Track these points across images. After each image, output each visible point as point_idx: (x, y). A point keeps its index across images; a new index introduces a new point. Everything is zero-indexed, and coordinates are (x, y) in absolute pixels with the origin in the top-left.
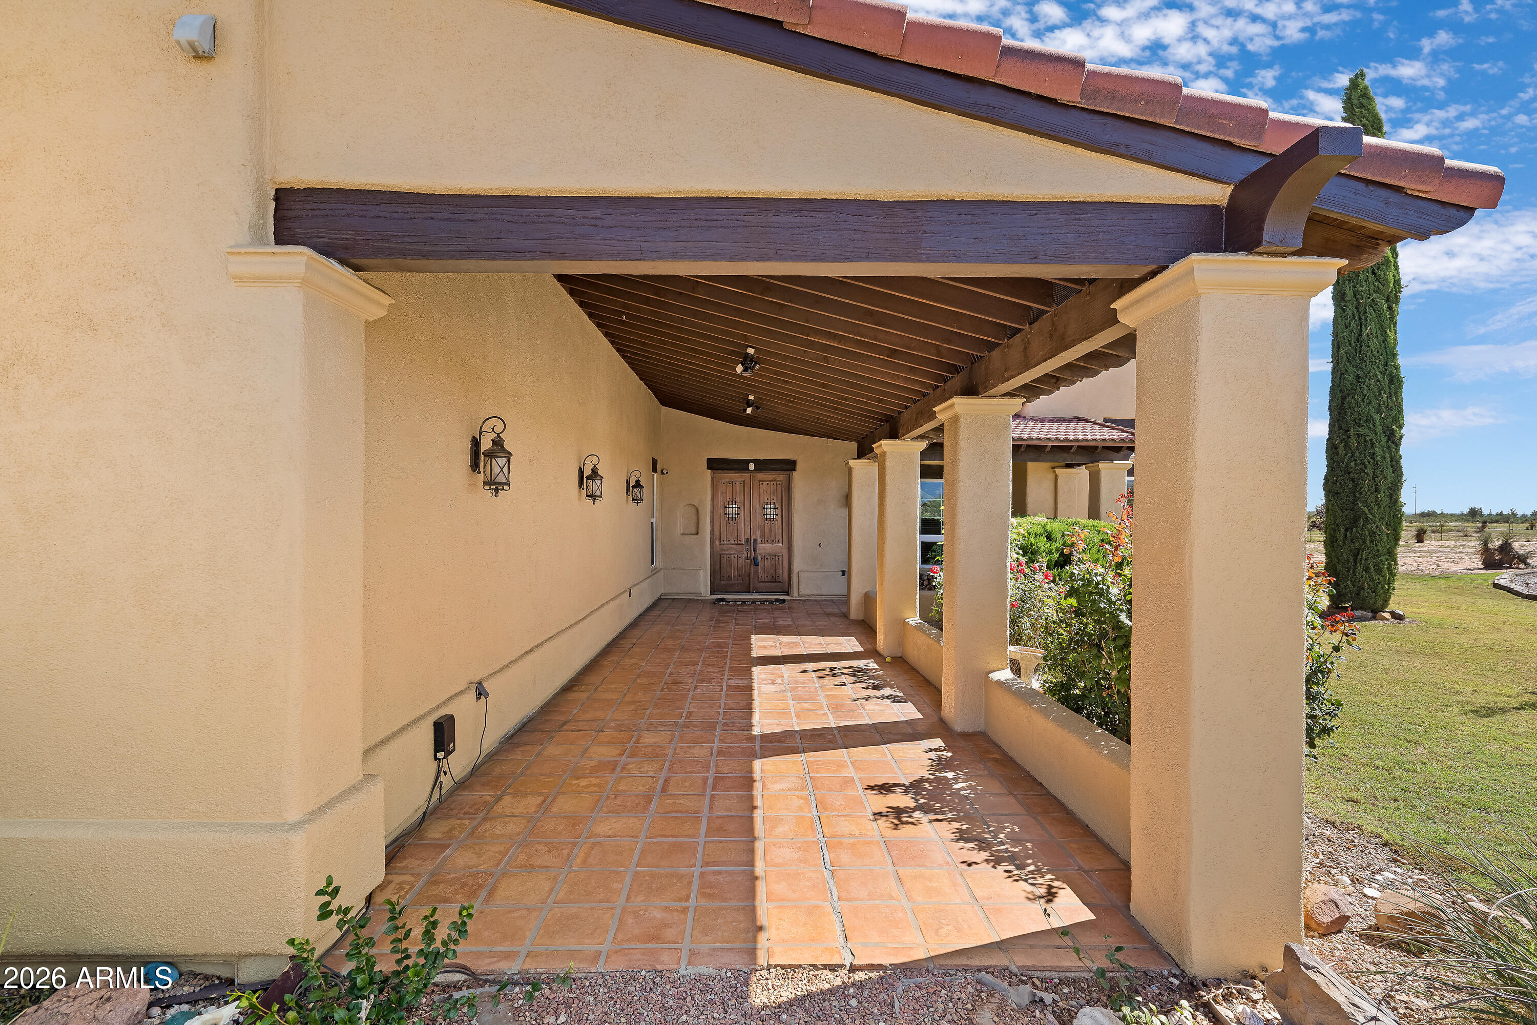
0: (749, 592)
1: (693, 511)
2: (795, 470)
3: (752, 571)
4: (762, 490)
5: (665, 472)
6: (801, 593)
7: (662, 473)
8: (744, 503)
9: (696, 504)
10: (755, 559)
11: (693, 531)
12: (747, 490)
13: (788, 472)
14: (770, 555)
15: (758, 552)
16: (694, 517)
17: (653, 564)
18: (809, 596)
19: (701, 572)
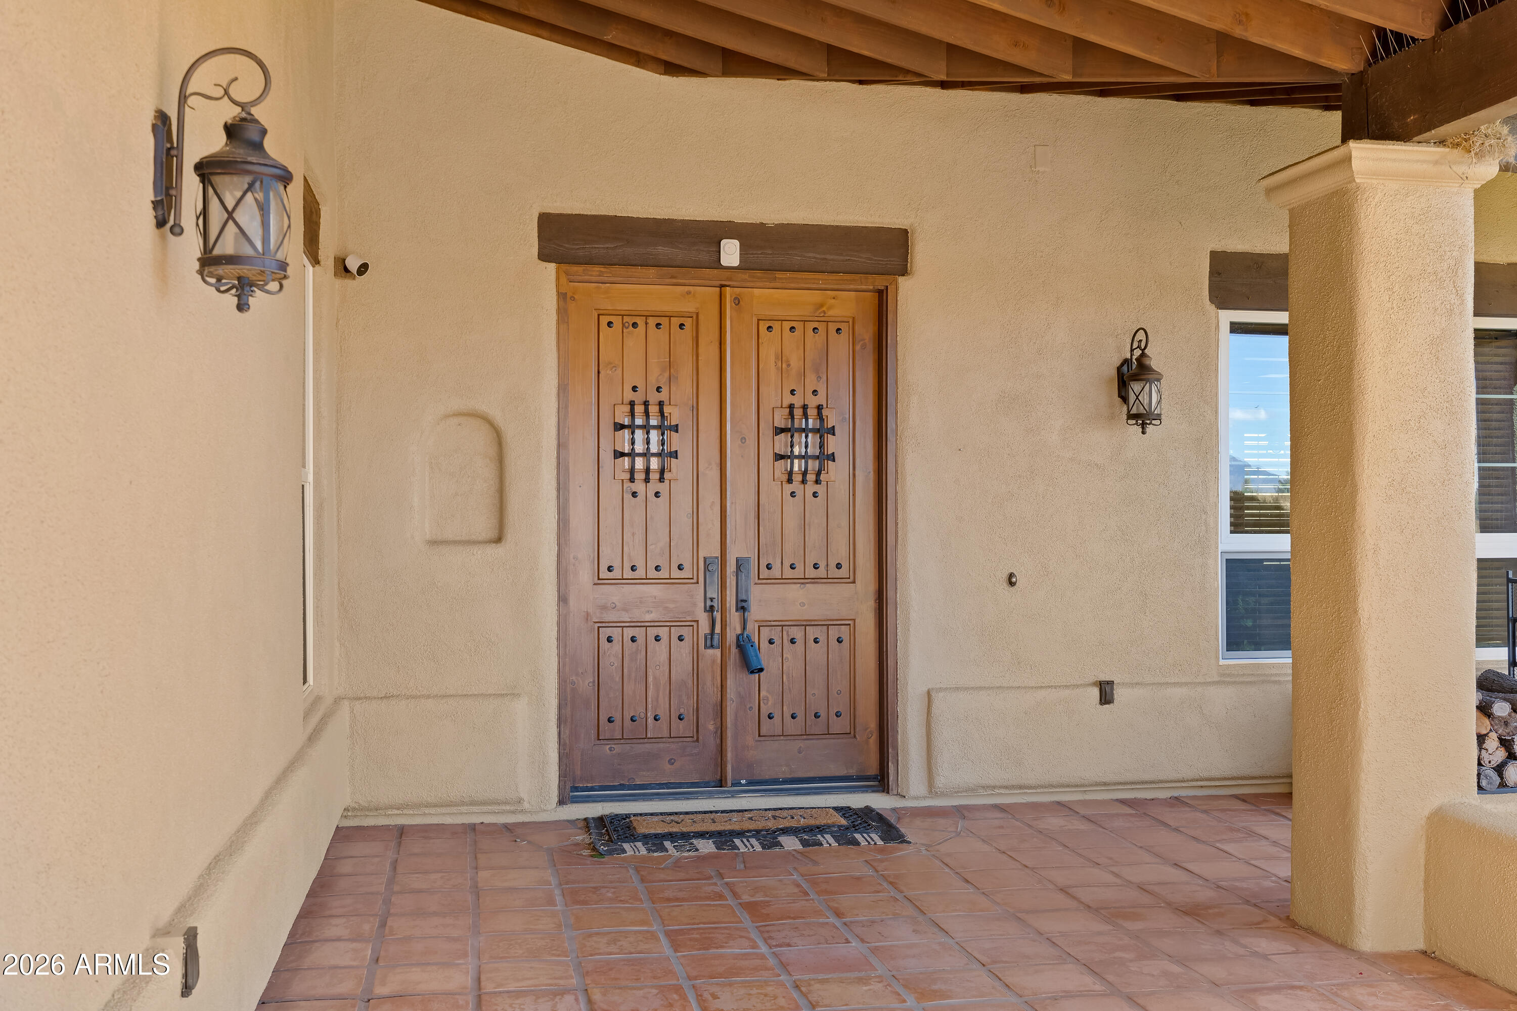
0: (721, 783)
1: (480, 439)
2: (904, 272)
3: (731, 694)
4: (769, 353)
5: (353, 264)
6: (941, 782)
7: (343, 269)
8: (696, 409)
9: (497, 415)
10: (743, 646)
11: (483, 526)
12: (709, 352)
13: (880, 282)
14: (805, 625)
15: (756, 613)
16: (484, 471)
17: (305, 681)
18: (972, 790)
19: (521, 707)
